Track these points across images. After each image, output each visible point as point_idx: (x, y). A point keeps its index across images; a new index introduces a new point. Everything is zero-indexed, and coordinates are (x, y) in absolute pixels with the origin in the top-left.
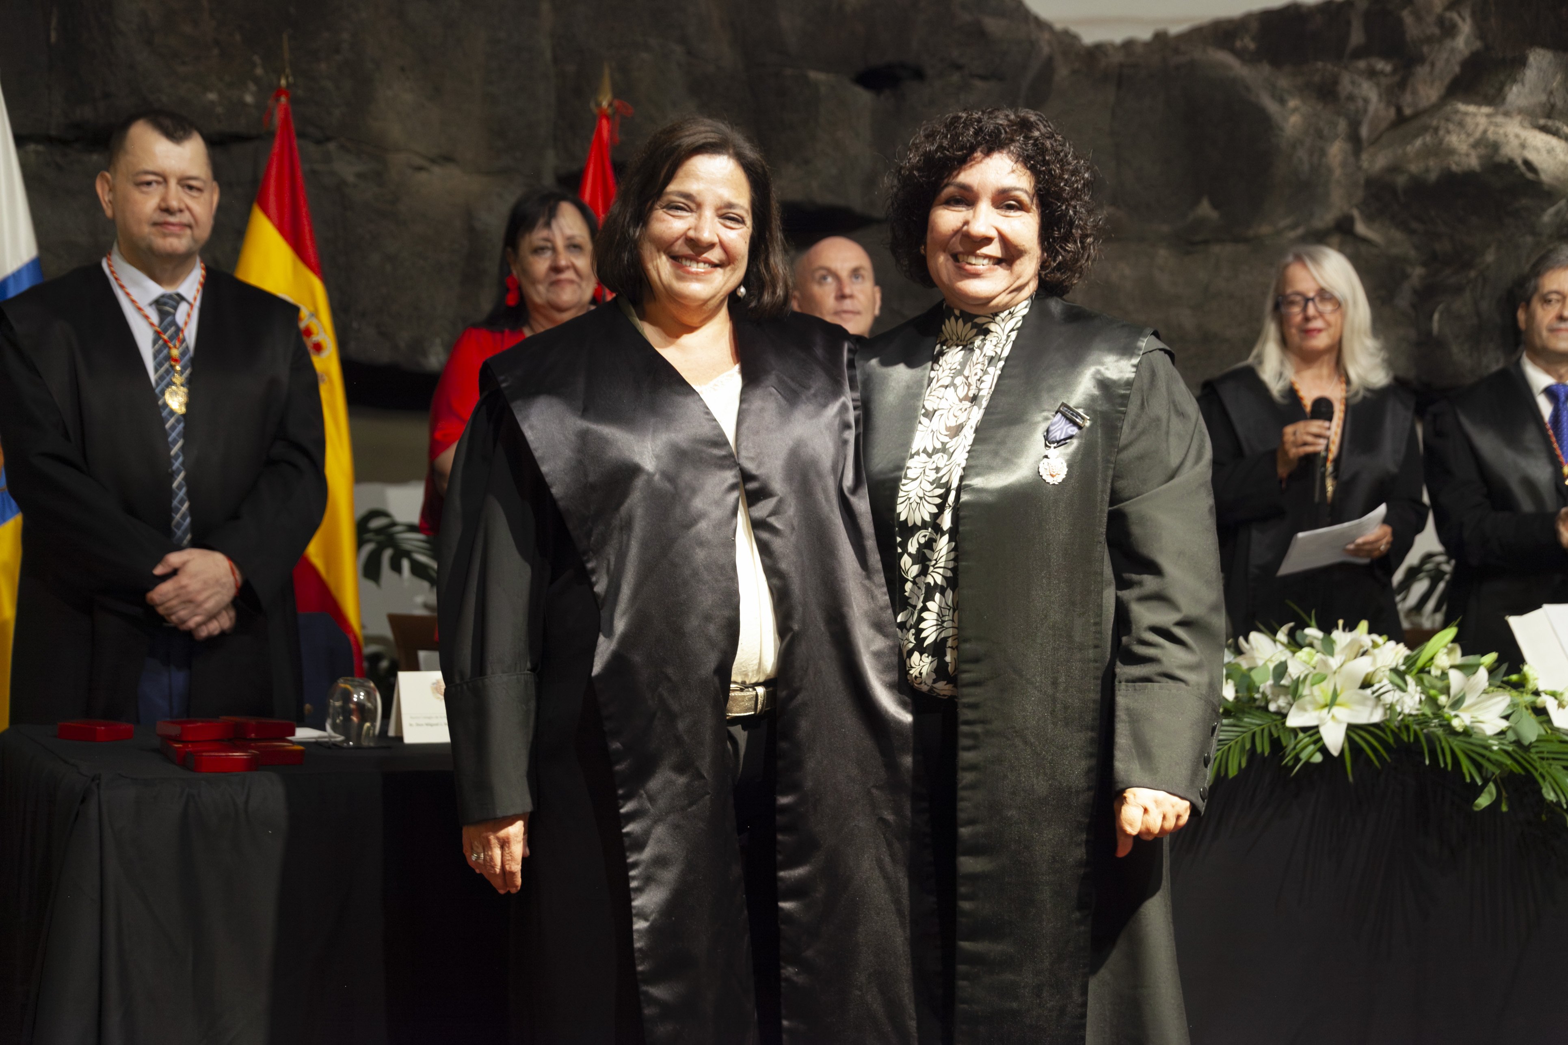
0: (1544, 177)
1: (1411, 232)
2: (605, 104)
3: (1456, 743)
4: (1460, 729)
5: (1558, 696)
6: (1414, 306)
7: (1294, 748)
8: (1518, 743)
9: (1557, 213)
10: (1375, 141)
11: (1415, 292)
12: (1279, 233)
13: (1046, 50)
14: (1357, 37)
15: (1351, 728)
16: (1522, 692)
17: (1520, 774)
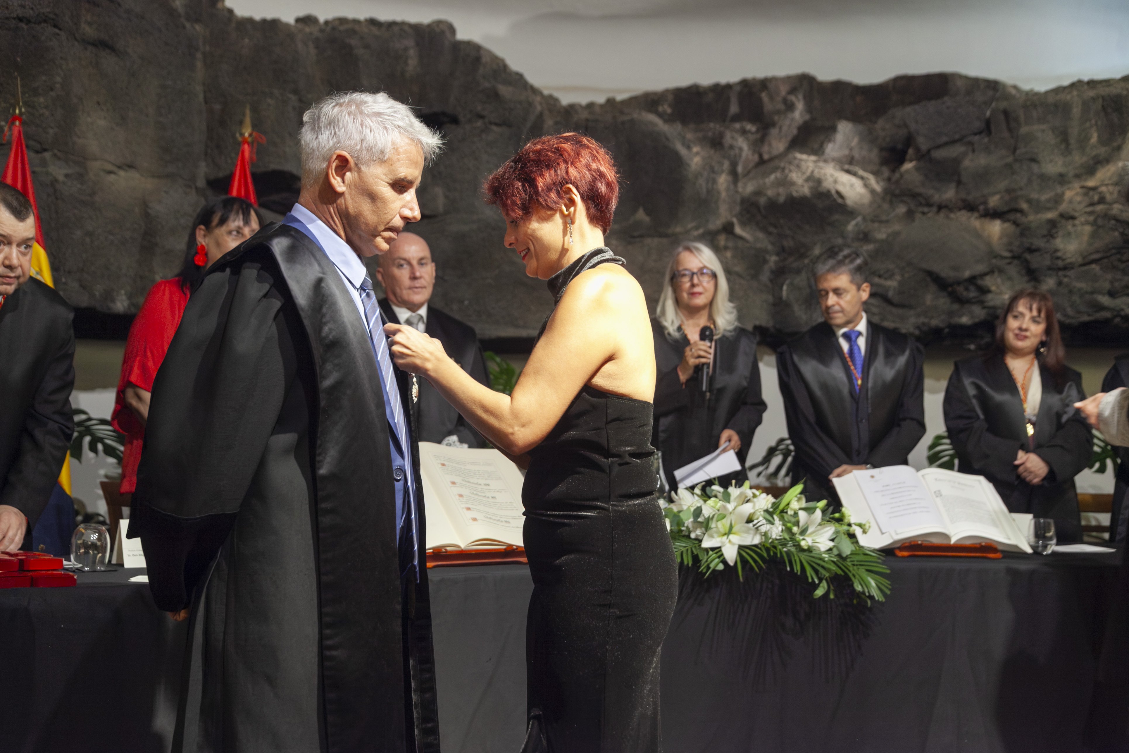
0: (849, 202)
1: (770, 233)
2: (247, 135)
3: (803, 557)
4: (806, 548)
5: (863, 527)
6: (771, 281)
7: (707, 561)
8: (839, 555)
9: (857, 225)
10: (747, 174)
11: (772, 272)
12: (687, 232)
13: (539, 108)
14: (734, 109)
15: (741, 547)
16: (841, 524)
17: (841, 575)
